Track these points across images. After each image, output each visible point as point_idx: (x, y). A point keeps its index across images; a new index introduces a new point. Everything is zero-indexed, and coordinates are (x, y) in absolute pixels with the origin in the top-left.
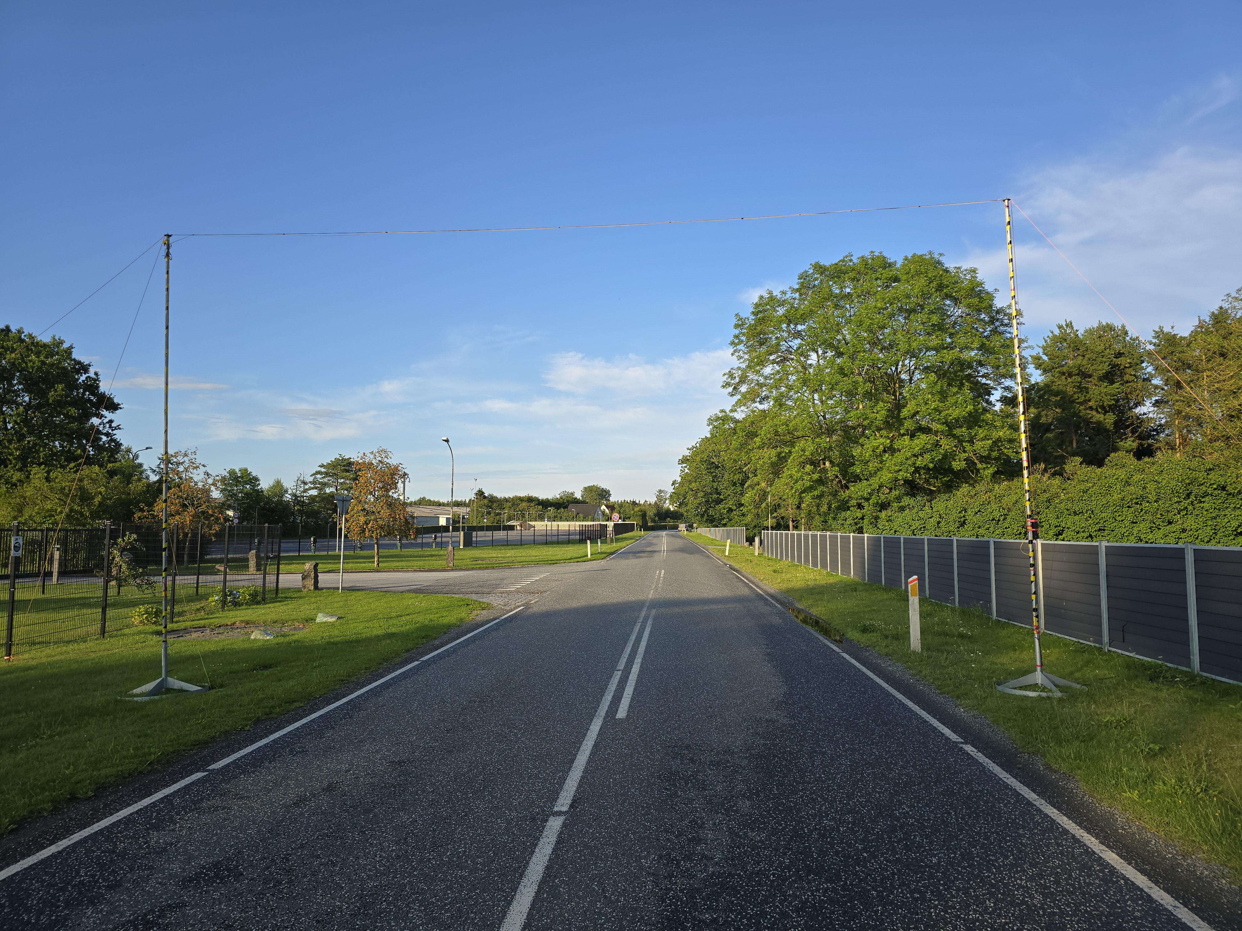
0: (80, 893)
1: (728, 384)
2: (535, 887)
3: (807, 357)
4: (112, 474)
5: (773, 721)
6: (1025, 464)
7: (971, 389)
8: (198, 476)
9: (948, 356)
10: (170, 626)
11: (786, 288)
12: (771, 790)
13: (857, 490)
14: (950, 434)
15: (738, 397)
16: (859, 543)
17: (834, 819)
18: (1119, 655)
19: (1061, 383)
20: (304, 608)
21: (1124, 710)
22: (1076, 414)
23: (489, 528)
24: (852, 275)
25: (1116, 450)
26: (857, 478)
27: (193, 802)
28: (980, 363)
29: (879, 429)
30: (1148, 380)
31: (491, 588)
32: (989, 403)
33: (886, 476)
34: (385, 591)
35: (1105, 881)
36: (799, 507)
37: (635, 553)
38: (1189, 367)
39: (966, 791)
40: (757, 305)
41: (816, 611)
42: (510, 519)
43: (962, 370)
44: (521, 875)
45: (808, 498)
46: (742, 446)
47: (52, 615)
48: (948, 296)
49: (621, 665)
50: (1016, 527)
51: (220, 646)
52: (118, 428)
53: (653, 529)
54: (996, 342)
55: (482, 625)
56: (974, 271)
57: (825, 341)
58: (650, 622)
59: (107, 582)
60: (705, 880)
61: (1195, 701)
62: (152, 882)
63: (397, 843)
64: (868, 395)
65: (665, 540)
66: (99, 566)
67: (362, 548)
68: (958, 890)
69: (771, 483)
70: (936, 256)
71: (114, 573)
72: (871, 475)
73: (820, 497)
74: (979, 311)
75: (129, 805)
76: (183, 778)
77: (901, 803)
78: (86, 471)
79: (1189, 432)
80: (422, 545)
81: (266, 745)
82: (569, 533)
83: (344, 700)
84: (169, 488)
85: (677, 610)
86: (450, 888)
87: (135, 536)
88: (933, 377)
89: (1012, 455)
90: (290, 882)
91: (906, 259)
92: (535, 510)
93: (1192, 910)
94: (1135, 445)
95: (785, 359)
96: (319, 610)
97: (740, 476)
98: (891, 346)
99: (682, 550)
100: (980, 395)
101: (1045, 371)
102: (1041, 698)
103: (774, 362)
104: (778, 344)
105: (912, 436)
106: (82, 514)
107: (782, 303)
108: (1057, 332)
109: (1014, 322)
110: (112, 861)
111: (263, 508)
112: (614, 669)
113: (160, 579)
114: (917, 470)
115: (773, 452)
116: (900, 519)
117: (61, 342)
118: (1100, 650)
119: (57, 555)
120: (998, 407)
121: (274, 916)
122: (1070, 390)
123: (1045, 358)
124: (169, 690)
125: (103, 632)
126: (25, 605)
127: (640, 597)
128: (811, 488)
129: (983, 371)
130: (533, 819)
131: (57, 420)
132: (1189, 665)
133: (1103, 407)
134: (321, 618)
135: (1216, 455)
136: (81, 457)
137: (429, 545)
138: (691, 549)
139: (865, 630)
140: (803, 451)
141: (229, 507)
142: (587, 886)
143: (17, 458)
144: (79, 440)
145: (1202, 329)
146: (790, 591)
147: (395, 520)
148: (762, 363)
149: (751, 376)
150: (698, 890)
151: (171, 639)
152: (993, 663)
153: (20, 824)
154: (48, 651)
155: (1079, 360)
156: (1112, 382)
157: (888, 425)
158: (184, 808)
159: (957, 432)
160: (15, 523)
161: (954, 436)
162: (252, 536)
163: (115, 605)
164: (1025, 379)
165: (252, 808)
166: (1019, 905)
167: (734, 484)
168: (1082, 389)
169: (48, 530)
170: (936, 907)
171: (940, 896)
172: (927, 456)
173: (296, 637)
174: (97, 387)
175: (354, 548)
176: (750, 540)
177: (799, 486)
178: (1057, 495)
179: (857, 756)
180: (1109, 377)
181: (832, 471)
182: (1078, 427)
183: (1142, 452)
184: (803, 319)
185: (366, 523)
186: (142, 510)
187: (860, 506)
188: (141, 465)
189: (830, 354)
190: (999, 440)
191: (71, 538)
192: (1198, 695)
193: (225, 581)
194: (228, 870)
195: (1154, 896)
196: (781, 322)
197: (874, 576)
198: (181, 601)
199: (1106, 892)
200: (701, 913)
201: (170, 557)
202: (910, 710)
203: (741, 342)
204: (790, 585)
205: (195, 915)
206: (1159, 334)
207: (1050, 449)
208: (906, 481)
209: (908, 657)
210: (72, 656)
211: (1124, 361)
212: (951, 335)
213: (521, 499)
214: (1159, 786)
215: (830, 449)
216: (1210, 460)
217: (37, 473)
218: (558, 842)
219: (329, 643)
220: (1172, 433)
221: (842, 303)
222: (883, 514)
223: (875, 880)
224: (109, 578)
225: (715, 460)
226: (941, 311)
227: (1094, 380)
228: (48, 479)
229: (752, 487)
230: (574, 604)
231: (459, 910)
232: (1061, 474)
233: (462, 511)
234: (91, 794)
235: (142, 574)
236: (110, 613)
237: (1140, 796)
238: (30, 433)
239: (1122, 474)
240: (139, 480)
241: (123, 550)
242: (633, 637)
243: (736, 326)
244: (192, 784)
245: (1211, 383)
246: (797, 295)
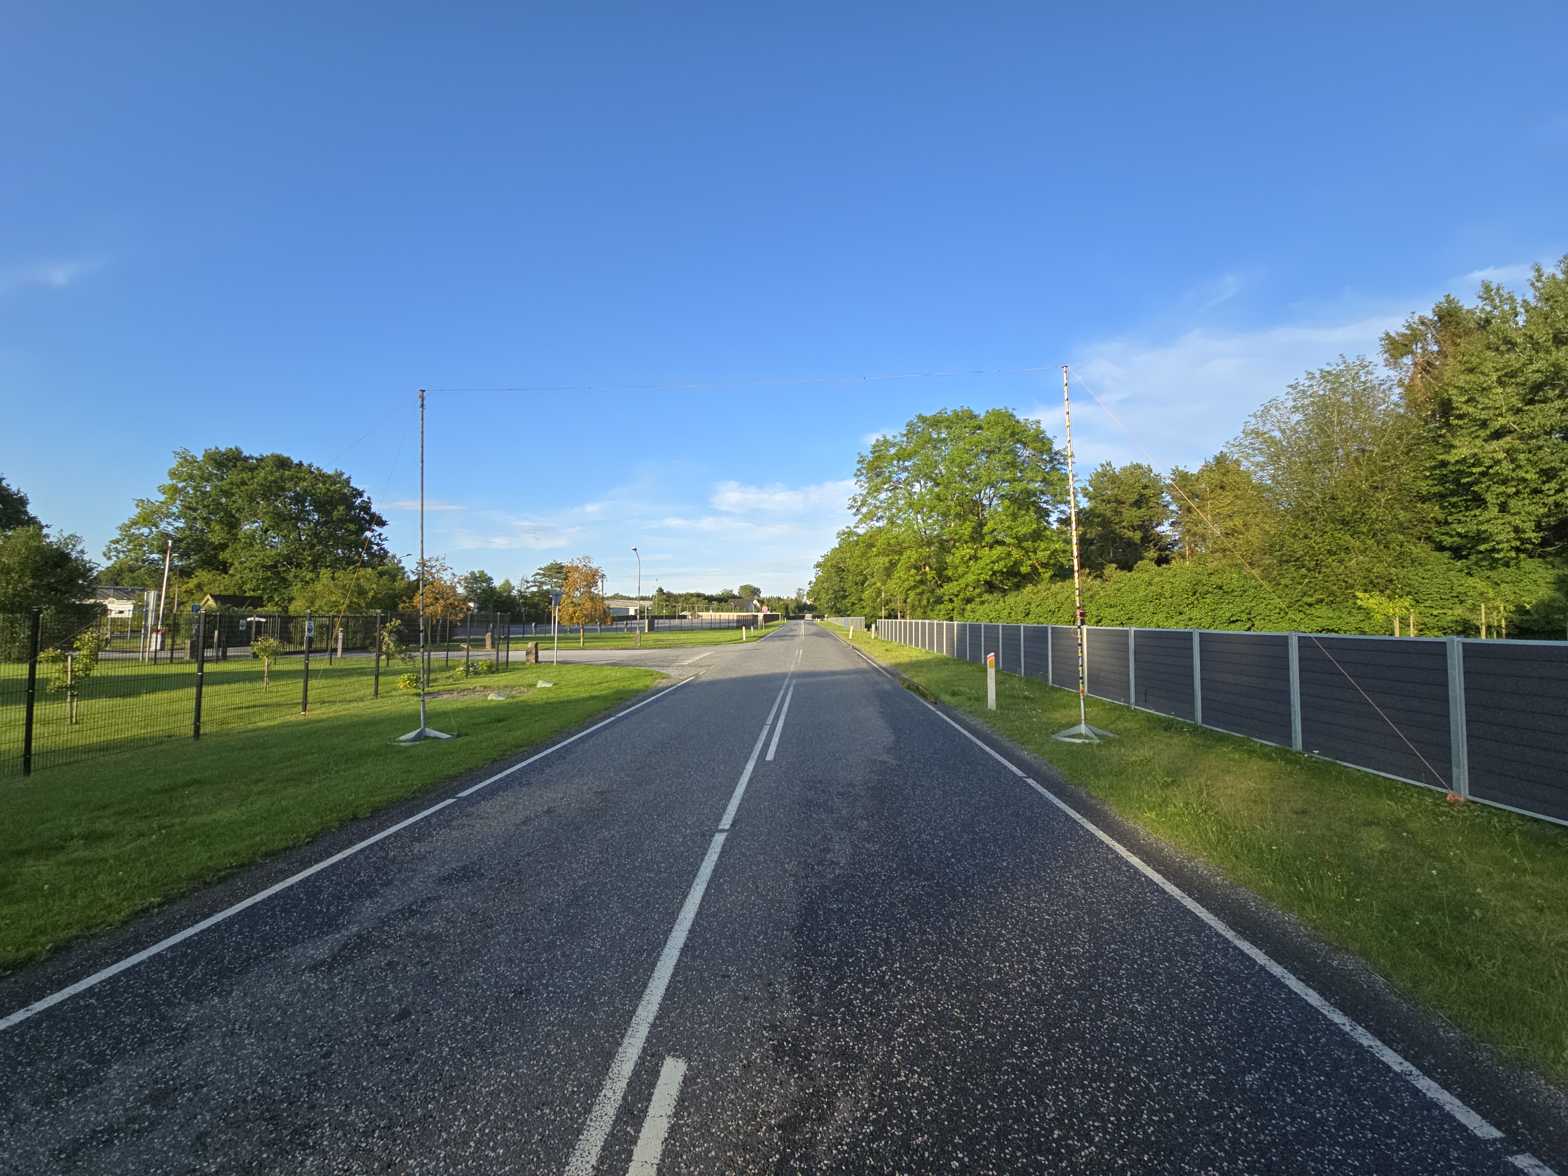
0: (360, 889)
1: (852, 507)
2: (705, 885)
3: (912, 486)
4: (381, 574)
5: (883, 762)
6: (1076, 568)
7: (1036, 513)
8: (446, 577)
9: (1019, 487)
10: (426, 689)
11: (897, 434)
12: (883, 813)
13: (949, 588)
14: (1019, 546)
15: (860, 516)
16: (950, 629)
17: (930, 834)
18: (1142, 712)
19: (1102, 508)
20: (527, 677)
21: (1145, 752)
22: (1113, 532)
23: (667, 617)
24: (946, 424)
25: (1142, 559)
26: (949, 580)
27: (447, 821)
28: (1042, 493)
29: (966, 542)
30: (1166, 506)
31: (668, 663)
32: (1049, 523)
33: (971, 578)
34: (588, 665)
35: (1131, 878)
36: (905, 602)
37: (780, 637)
38: (1197, 497)
39: (1029, 813)
40: (874, 446)
41: (916, 680)
42: (683, 610)
43: (1029, 498)
44: (695, 876)
45: (912, 594)
46: (863, 554)
47: (337, 681)
48: (1019, 441)
49: (770, 720)
50: (1067, 617)
51: (464, 705)
52: (386, 539)
53: (793, 618)
54: (1054, 477)
55: (663, 690)
56: (1039, 422)
57: (926, 475)
58: (791, 689)
59: (379, 656)
60: (833, 880)
61: (1199, 745)
62: (416, 881)
63: (600, 852)
64: (958, 516)
65: (803, 627)
66: (373, 644)
67: (571, 631)
68: (1022, 885)
69: (884, 583)
70: (1010, 411)
71: (384, 649)
72: (960, 577)
73: (921, 594)
74: (1042, 453)
75: (397, 823)
76: (438, 803)
77: (979, 822)
78: (362, 572)
79: (1196, 545)
80: (617, 630)
81: (500, 779)
82: (729, 621)
83: (559, 746)
84: (425, 586)
85: (812, 680)
86: (641, 885)
87: (399, 621)
88: (1007, 502)
89: (1065, 562)
90: (520, 880)
91: (988, 412)
92: (703, 604)
93: (1195, 899)
94: (1156, 555)
95: (896, 488)
96: (539, 678)
97: (861, 578)
98: (976, 479)
99: (817, 634)
100: (1042, 517)
101: (1090, 499)
102: (1084, 744)
103: (887, 490)
104: (890, 477)
105: (991, 547)
106: (359, 605)
107: (893, 445)
108: (1100, 469)
109: (1069, 460)
110: (385, 865)
111: (495, 601)
112: (764, 724)
113: (419, 654)
114: (994, 573)
115: (887, 559)
116: (981, 609)
117: (342, 474)
118: (1128, 708)
119: (341, 636)
120: (1055, 526)
121: (508, 906)
122: (1108, 513)
123: (1091, 489)
124: (427, 738)
125: (376, 693)
126: (316, 674)
127: (783, 670)
128: (915, 587)
129: (1045, 498)
130: (703, 835)
131: (339, 533)
132: (1193, 719)
133: (1133, 527)
134: (540, 684)
135: (1216, 563)
136: (357, 561)
137: (622, 630)
138: (823, 634)
139: (954, 694)
140: (909, 558)
141: (471, 600)
142: (744, 884)
143: (310, 562)
144: (357, 548)
145: (1207, 469)
146: (898, 665)
147: (596, 610)
148: (878, 490)
149: (870, 500)
150: (827, 887)
151: (427, 699)
152: (1049, 718)
153: (314, 838)
154: (335, 708)
155: (1116, 491)
156: (1140, 508)
157: (973, 539)
158: (439, 825)
159: (1024, 544)
160: (308, 611)
161: (1023, 548)
162: (488, 622)
163: (385, 674)
164: (1076, 506)
165: (490, 826)
166: (1067, 896)
167: (857, 584)
168: (1117, 513)
169: (334, 617)
170: (1005, 898)
171: (1008, 890)
172: (1002, 563)
173: (521, 699)
174: (370, 508)
175: (565, 631)
176: (868, 627)
177: (906, 585)
178: (1097, 593)
179: (947, 787)
180: (1138, 504)
181: (931, 574)
182: (1114, 541)
183: (1161, 561)
184: (909, 457)
185: (575, 613)
186: (404, 602)
187: (951, 601)
188: (403, 568)
189: (929, 484)
190: (1056, 551)
191: (351, 624)
192: (1200, 741)
193: (468, 656)
194: (473, 872)
195: (1167, 890)
196: (892, 459)
197: (961, 653)
198: (435, 671)
199: (1131, 887)
200: (830, 904)
201: (426, 637)
202: (987, 753)
203: (862, 474)
204: (898, 661)
205: (448, 905)
206: (1175, 472)
207: (1093, 558)
208: (986, 582)
209: (985, 714)
210: (353, 712)
211: (1149, 492)
212: (1021, 471)
213: (692, 595)
214: (1171, 809)
215: (929, 557)
216: (1211, 566)
217: (325, 574)
218: (722, 852)
219: (547, 703)
220: (1184, 547)
221: (939, 445)
222: (969, 607)
223: (960, 879)
224: (380, 653)
225: (842, 565)
226: (1012, 451)
227: (1127, 506)
228: (333, 578)
229: (870, 586)
230: (733, 675)
231: (648, 902)
232: (1101, 577)
233: (647, 604)
234: (368, 815)
235: (406, 651)
236: (382, 679)
237: (1157, 816)
238: (320, 543)
239: (1146, 577)
240: (402, 579)
241: (390, 632)
242: (779, 700)
243: (859, 462)
244: (445, 807)
245: (1213, 510)
246: (905, 439)
